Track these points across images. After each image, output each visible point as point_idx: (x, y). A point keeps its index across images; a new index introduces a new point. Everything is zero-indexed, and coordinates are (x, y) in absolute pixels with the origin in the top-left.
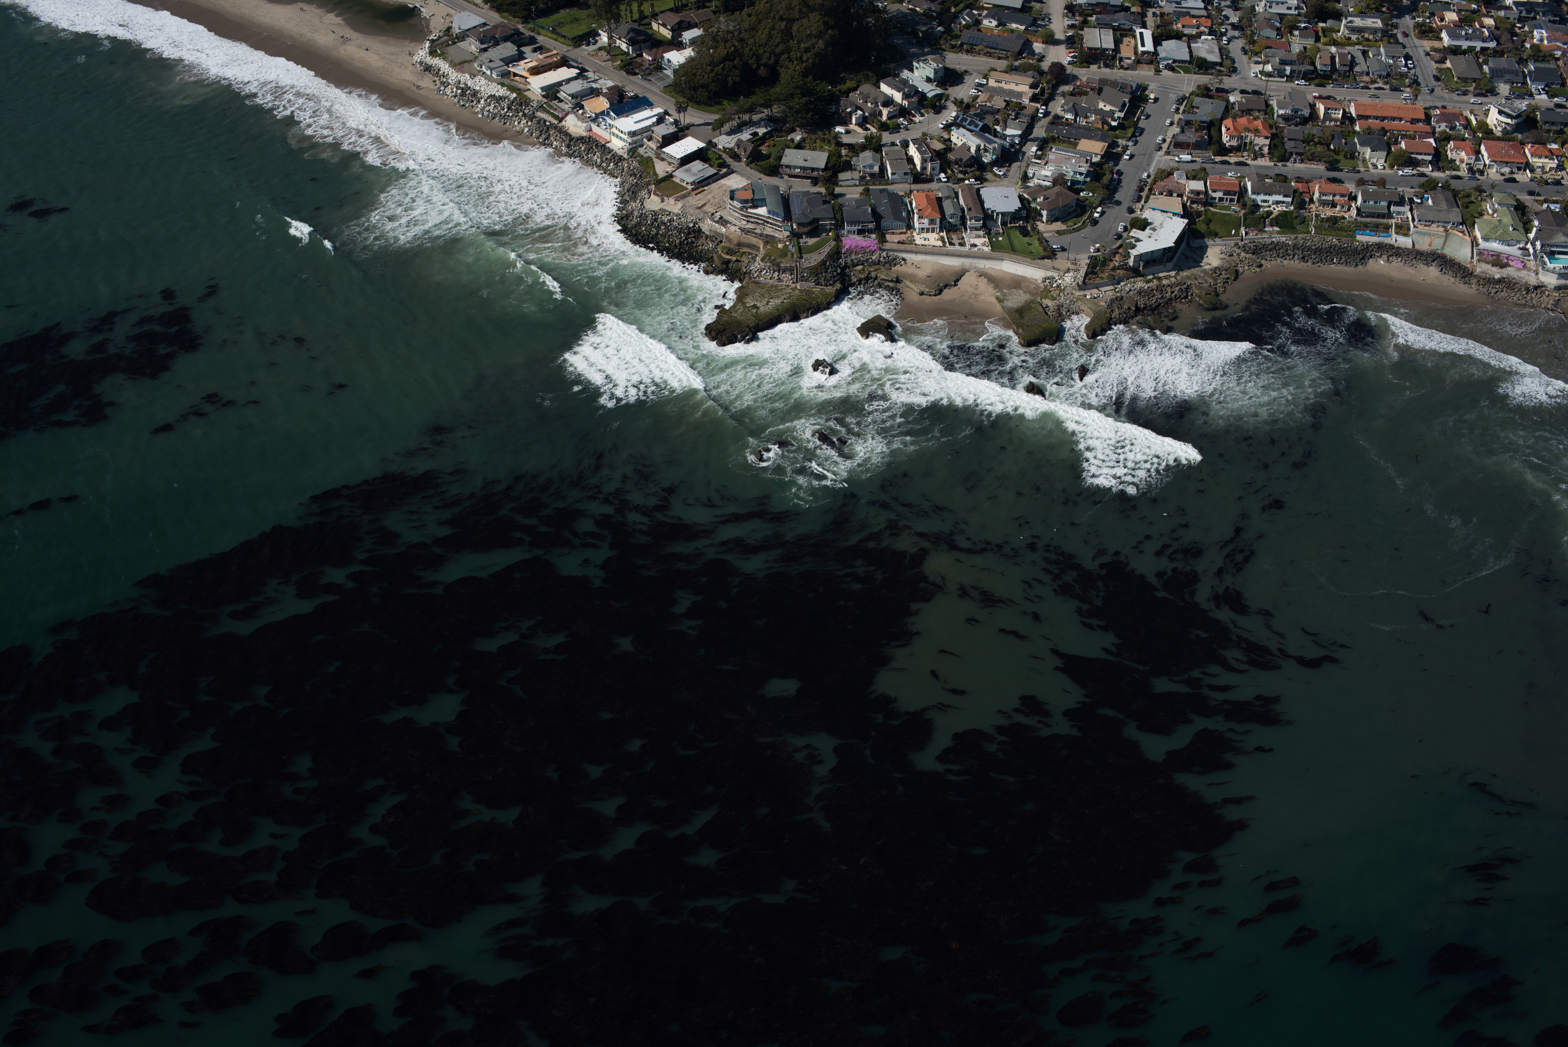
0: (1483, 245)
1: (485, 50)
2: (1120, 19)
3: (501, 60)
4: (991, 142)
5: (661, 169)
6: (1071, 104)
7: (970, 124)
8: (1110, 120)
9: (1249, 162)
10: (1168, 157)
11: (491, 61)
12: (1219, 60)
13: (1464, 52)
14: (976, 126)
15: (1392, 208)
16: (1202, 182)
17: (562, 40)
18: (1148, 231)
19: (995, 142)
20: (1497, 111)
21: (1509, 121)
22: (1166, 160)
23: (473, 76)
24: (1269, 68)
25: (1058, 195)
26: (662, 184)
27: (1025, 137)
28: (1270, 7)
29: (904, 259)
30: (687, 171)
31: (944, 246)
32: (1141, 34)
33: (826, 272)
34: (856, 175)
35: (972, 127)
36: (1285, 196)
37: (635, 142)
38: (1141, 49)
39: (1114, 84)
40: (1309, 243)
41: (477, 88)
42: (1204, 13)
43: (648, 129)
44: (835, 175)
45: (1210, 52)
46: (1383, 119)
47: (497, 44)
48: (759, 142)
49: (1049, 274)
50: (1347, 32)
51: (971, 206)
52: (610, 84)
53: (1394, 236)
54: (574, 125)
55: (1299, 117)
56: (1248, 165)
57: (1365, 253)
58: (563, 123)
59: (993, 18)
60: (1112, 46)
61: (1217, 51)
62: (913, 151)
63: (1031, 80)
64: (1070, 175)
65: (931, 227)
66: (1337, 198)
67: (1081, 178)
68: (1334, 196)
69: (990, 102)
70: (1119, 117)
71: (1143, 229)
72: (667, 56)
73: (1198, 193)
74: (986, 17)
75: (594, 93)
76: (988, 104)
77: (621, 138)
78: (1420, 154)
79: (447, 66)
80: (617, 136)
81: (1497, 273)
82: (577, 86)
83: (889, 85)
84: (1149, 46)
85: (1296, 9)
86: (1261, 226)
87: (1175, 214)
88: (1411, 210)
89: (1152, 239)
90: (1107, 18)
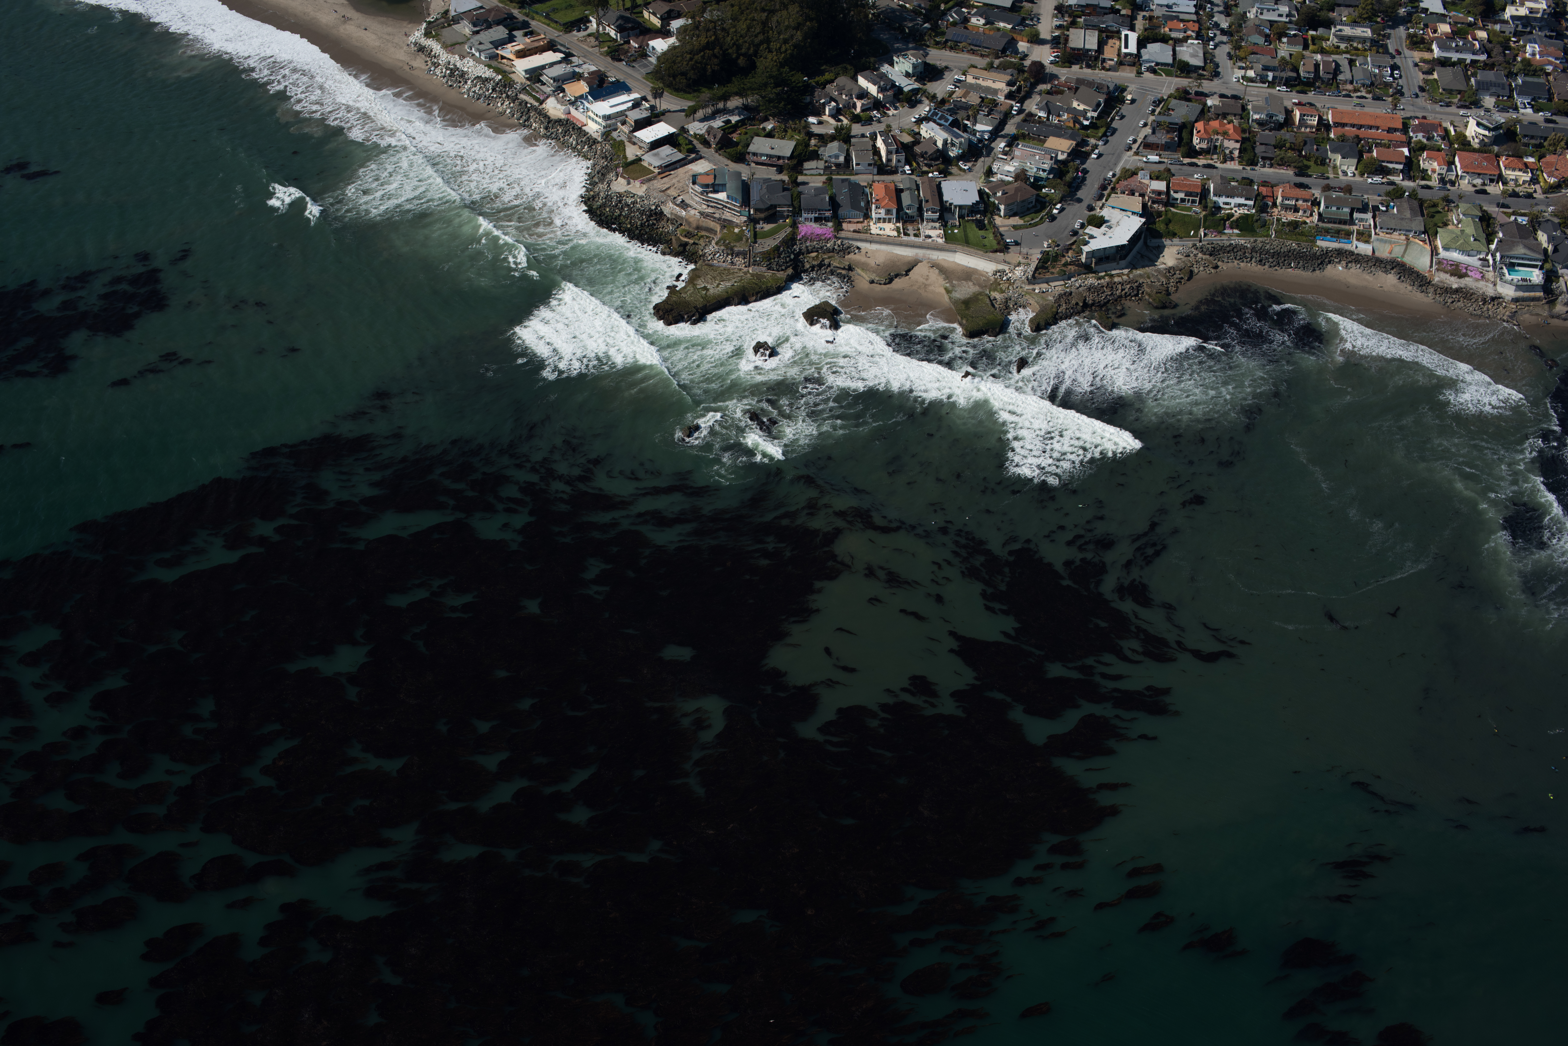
0: (1443, 254)
1: (477, 32)
2: (1109, 21)
3: (491, 43)
4: (958, 136)
5: (631, 152)
7: (940, 119)
8: (1082, 119)
9: (1218, 165)
10: (1137, 158)
11: (481, 43)
12: (1201, 64)
13: (1453, 64)
14: (947, 120)
15: (1355, 215)
16: (1164, 183)
17: (553, 25)
18: (1103, 228)
19: (962, 137)
20: (1475, 122)
21: (1486, 133)
22: (1135, 160)
23: (462, 57)
24: (1251, 73)
25: (1017, 190)
26: (631, 167)
27: (995, 134)
28: (1261, 14)
29: (858, 248)
30: (656, 155)
31: (899, 236)
32: (1126, 36)
33: (779, 257)
34: (821, 164)
35: (942, 122)
36: (1247, 199)
37: (610, 126)
38: (1124, 50)
39: (1090, 84)
40: (1268, 247)
42: (1194, 17)
43: (622, 113)
44: (800, 164)
45: (1193, 56)
46: (1360, 127)
47: (489, 27)
48: (731, 130)
49: (1001, 267)
50: (1336, 40)
51: (929, 197)
52: (593, 68)
53: (1355, 242)
54: (554, 108)
55: (1274, 123)
56: (1217, 168)
57: (1324, 259)
58: (544, 106)
59: (982, 17)
60: (1095, 47)
61: (1202, 55)
62: (880, 143)
63: (1008, 78)
64: (1032, 171)
65: (887, 217)
66: (1300, 202)
67: (1043, 175)
68: (1297, 200)
69: (965, 98)
70: (1092, 117)
71: (1099, 227)
72: (652, 43)
73: (1159, 193)
74: (975, 15)
75: (576, 77)
76: (963, 100)
77: (596, 122)
78: (1391, 162)
79: (439, 47)
80: (593, 120)
81: (1454, 283)
82: (559, 70)
83: (866, 78)
84: (1132, 48)
85: (1287, 16)
86: (1220, 228)
87: (1134, 213)
88: (1374, 217)
89: (1107, 237)
90: (1095, 20)
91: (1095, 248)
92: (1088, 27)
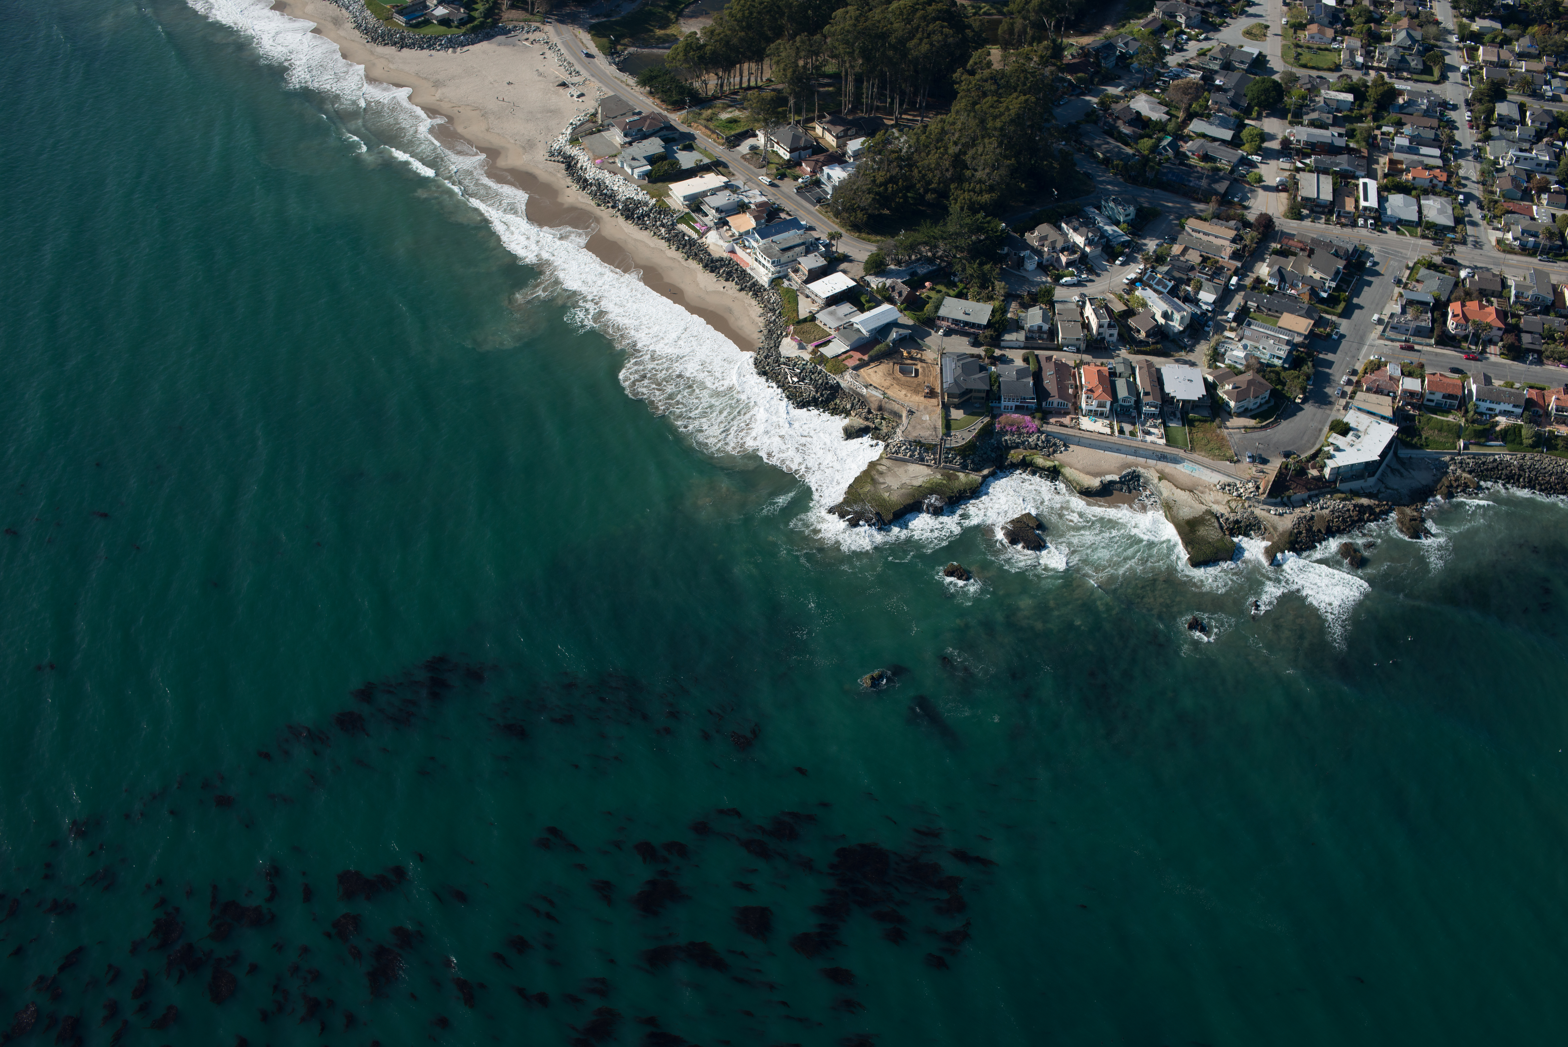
1: (630, 144)
2: (1342, 162)
3: (645, 158)
4: (1179, 309)
5: (804, 307)
6: (1276, 268)
7: (1158, 284)
8: (1319, 290)
10: (1382, 342)
11: (634, 159)
12: (1450, 223)
14: (1165, 286)
16: (1419, 380)
17: (718, 139)
18: (1350, 437)
19: (1184, 310)
22: (1380, 346)
23: (613, 173)
24: (1509, 237)
25: (1251, 381)
26: (803, 326)
27: (1220, 304)
28: (1517, 162)
29: (1064, 445)
30: (832, 313)
31: (1113, 437)
32: (1365, 185)
33: (974, 454)
34: (1021, 336)
35: (1160, 288)
36: (1514, 406)
37: (779, 272)
38: (1363, 203)
39: (1326, 245)
41: (615, 188)
42: (1439, 163)
44: (999, 334)
45: (1442, 213)
47: (643, 137)
48: (917, 285)
51: (1149, 389)
52: (760, 198)
54: (715, 243)
55: (1540, 304)
58: (704, 239)
60: (1331, 197)
61: (1451, 213)
62: (1089, 311)
63: (1232, 234)
64: (1265, 358)
65: (1099, 410)
67: (1277, 362)
69: (1184, 256)
70: (1330, 287)
71: (1345, 435)
72: (827, 170)
73: (1412, 394)
75: (741, 208)
76: (1182, 258)
77: (764, 266)
79: (587, 158)
80: (760, 263)
82: (723, 199)
83: (1072, 227)
84: (1373, 201)
85: (1547, 166)
86: (1483, 440)
87: (1383, 418)
89: (1354, 449)
90: (1326, 159)
91: (1341, 464)
92: (1320, 170)
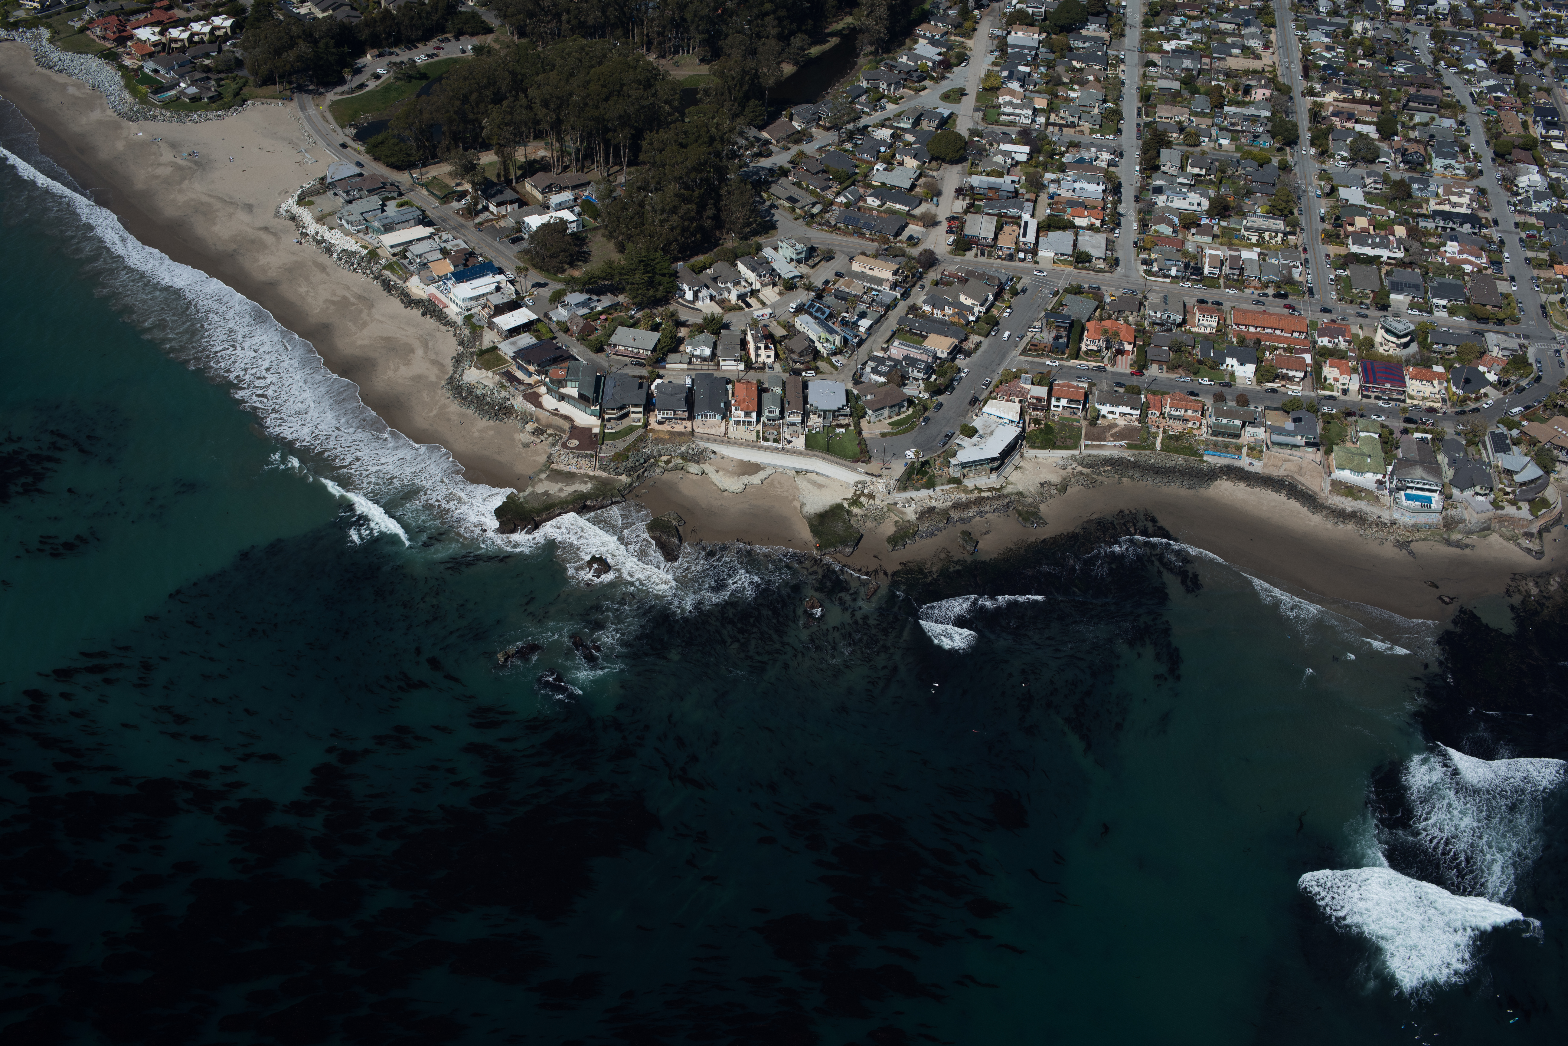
0: (1337, 474)
1: (350, 202)
2: (1010, 206)
3: (361, 214)
4: (832, 331)
5: (489, 338)
6: (932, 295)
7: (817, 311)
8: (968, 314)
9: (1108, 368)
11: (352, 214)
12: (1103, 256)
13: (1368, 261)
14: (823, 313)
16: (1046, 389)
18: (975, 438)
19: (837, 332)
20: (1383, 328)
21: (1395, 340)
23: (331, 228)
25: (887, 393)
26: (485, 355)
29: (714, 452)
30: (512, 343)
31: (757, 440)
32: (1026, 223)
33: (627, 461)
34: (685, 358)
35: (818, 315)
36: (1132, 408)
37: (470, 309)
38: (1022, 239)
40: (1152, 461)
41: (333, 241)
42: (1100, 204)
43: (483, 297)
44: (663, 356)
45: (1095, 246)
46: (1263, 329)
47: (362, 196)
49: (862, 478)
50: (1247, 232)
51: (792, 399)
52: (462, 245)
53: (1245, 458)
54: (416, 287)
55: (1171, 323)
56: (1106, 371)
57: (1213, 474)
58: (407, 284)
59: (878, 197)
60: (992, 236)
61: (1104, 245)
63: (897, 266)
65: (747, 419)
66: (1190, 412)
68: (1186, 411)
69: (848, 287)
70: (979, 312)
71: (970, 436)
73: (1039, 399)
74: (871, 195)
76: (846, 290)
77: (457, 304)
78: (1292, 370)
79: (310, 217)
80: (454, 302)
81: (1349, 505)
82: (427, 247)
83: (745, 264)
84: (1031, 237)
85: (1198, 205)
87: (1010, 421)
91: (964, 460)
92: (987, 211)
